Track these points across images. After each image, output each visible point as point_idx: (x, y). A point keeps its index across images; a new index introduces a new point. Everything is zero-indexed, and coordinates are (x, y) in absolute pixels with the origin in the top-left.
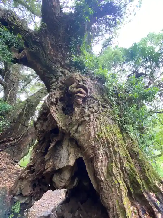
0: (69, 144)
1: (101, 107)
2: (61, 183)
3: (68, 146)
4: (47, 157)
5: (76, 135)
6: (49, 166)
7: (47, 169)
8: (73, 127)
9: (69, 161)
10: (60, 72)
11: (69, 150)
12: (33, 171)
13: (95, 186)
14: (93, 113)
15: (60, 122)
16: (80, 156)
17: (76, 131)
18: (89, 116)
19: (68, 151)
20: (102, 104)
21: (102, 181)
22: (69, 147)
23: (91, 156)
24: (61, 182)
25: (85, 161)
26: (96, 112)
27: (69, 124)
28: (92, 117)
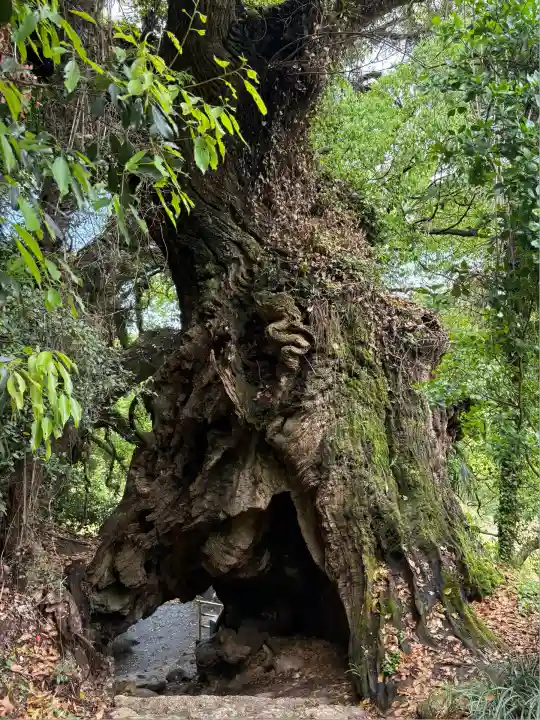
0: (256, 459)
1: (345, 376)
2: (227, 557)
3: (255, 463)
4: (194, 488)
5: (279, 438)
6: (202, 508)
7: (197, 517)
8: (272, 421)
9: (255, 500)
11: (255, 472)
13: (316, 559)
14: (322, 392)
15: (241, 407)
16: (284, 488)
17: (280, 430)
18: (312, 398)
19: (253, 475)
20: (348, 367)
22: (259, 468)
25: (296, 502)
26: (330, 387)
27: (264, 413)
28: (319, 400)
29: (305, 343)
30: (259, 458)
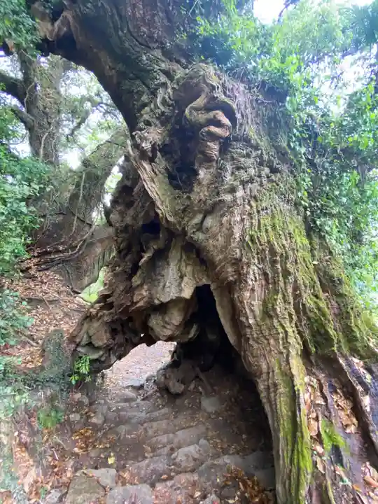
0: (181, 258)
1: (267, 170)
2: (165, 330)
3: (180, 261)
4: (136, 280)
5: (200, 236)
6: (141, 297)
7: (138, 302)
8: (192, 218)
9: (181, 290)
10: (161, 74)
11: (181, 268)
12: (110, 306)
13: (232, 339)
14: (244, 183)
15: (162, 205)
16: (205, 281)
17: (200, 227)
18: (233, 190)
19: (179, 270)
20: (270, 161)
21: (250, 326)
22: (183, 264)
23: (231, 278)
24: (165, 327)
25: (215, 294)
26: (251, 181)
27: (184, 211)
28: (240, 193)
29: (226, 121)
30: (184, 257)
